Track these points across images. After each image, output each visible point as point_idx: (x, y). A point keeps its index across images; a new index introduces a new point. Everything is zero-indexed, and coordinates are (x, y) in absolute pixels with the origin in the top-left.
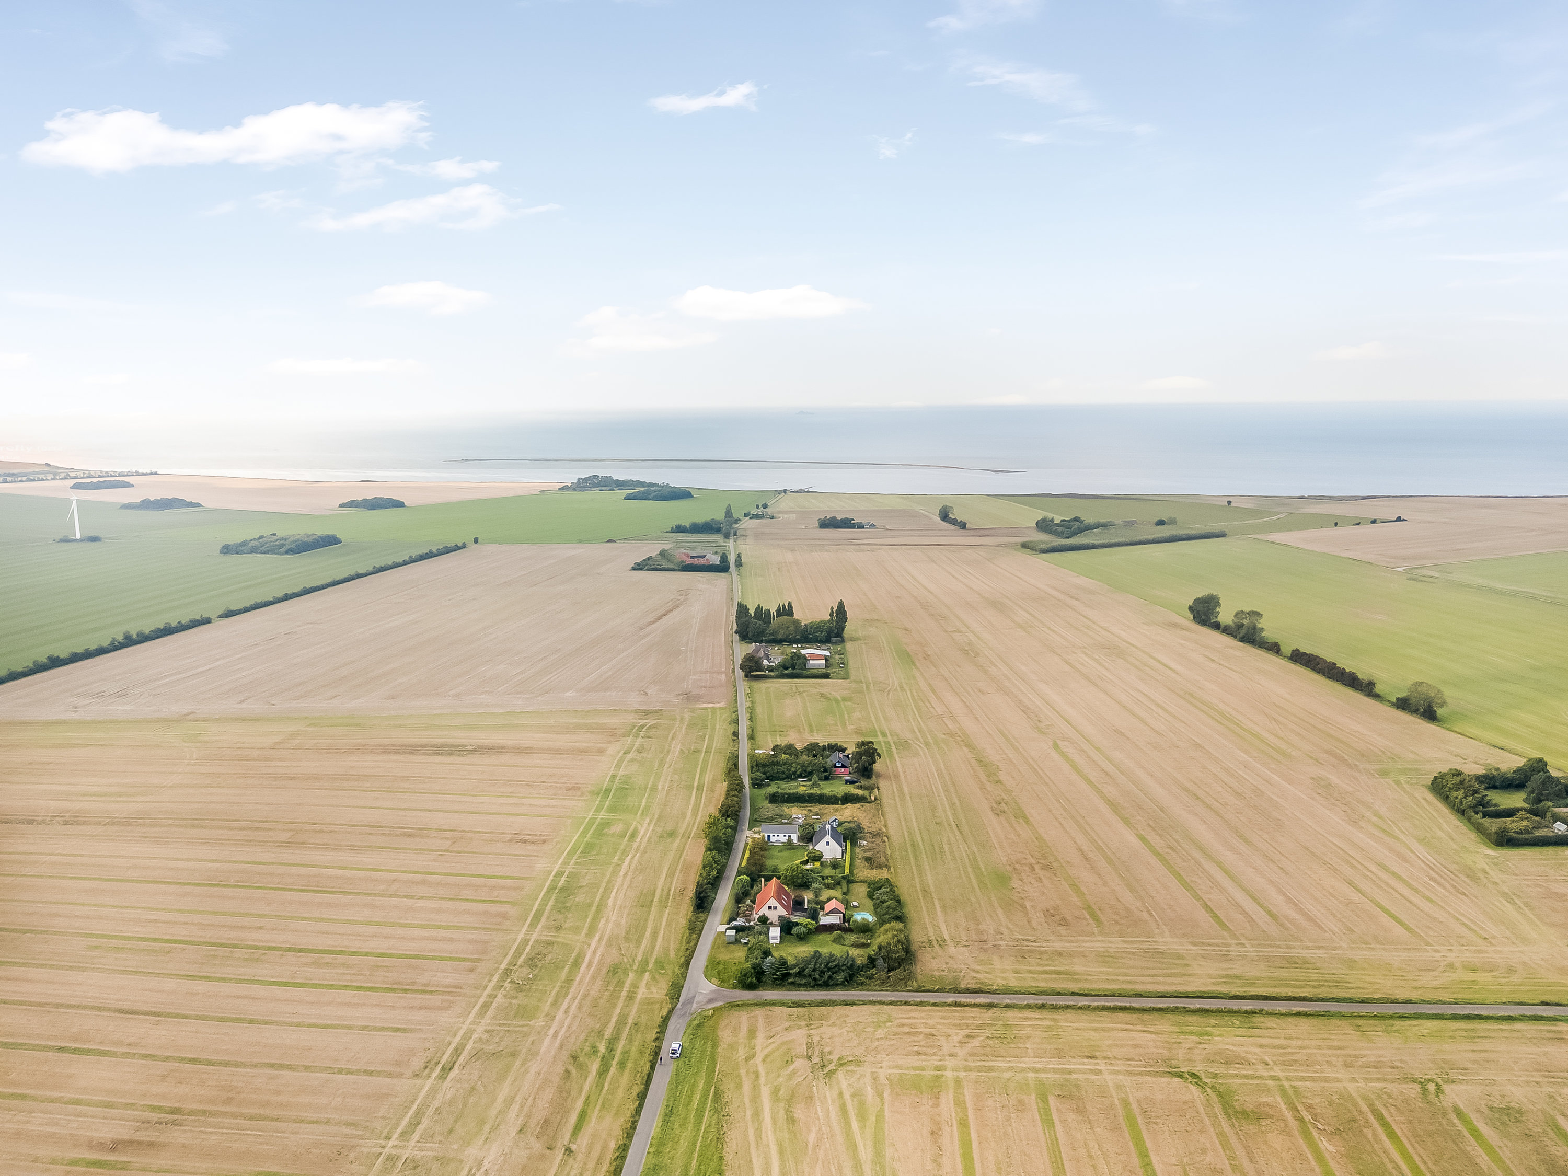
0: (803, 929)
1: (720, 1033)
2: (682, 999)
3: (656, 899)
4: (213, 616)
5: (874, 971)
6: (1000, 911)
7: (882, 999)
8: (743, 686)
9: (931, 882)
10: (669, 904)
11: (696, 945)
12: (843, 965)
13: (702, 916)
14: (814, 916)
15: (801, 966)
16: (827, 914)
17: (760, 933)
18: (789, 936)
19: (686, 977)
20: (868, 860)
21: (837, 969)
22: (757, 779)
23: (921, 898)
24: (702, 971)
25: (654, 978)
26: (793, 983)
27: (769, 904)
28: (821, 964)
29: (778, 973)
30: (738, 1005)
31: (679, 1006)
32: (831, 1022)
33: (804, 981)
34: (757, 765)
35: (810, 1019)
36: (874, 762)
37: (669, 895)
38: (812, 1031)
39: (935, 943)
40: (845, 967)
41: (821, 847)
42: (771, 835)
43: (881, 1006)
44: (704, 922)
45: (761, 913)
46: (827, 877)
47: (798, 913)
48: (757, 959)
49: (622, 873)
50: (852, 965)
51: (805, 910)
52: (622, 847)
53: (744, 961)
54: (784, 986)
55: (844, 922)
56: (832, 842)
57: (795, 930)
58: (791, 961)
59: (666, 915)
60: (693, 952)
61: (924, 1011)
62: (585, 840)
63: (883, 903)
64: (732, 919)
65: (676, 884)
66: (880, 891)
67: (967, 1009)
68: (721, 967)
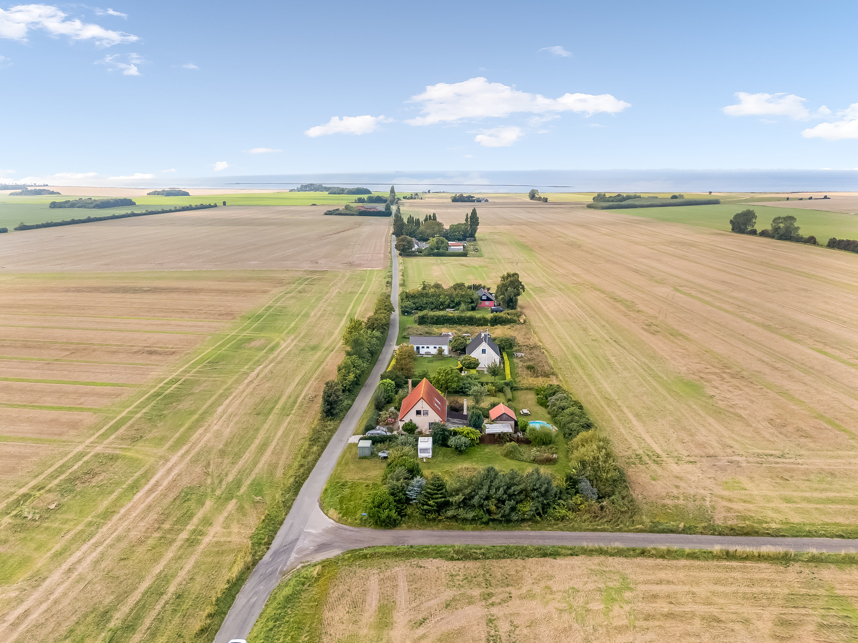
0: (463, 439)
1: (327, 614)
2: (275, 545)
3: (279, 406)
4: (10, 228)
5: (578, 499)
6: (711, 420)
7: (603, 545)
8: (399, 261)
9: (609, 390)
10: (293, 412)
11: (316, 460)
12: (533, 490)
13: (331, 424)
14: (478, 425)
15: (467, 491)
16: (494, 421)
17: (404, 444)
18: (444, 449)
19: (290, 507)
20: (529, 368)
21: (522, 496)
22: (406, 307)
23: (605, 407)
24: (317, 498)
25: (241, 509)
26: (454, 518)
27: (418, 407)
28: (498, 489)
29: (431, 502)
30: (365, 556)
31: (267, 557)
32: (524, 590)
33: (471, 515)
34: (407, 297)
35: (488, 584)
36: (519, 294)
37: (295, 402)
38: (494, 610)
39: (646, 458)
40: (536, 493)
41: (476, 354)
42: (421, 346)
43: (602, 558)
44: (333, 432)
45: (407, 420)
46: (487, 383)
47: (455, 420)
48: (398, 480)
49: (246, 381)
50: (547, 491)
51: (465, 417)
52: (257, 358)
53: (379, 483)
54: (440, 521)
55: (516, 432)
56: (489, 350)
57: (452, 441)
58: (450, 483)
59: (285, 424)
60: (310, 470)
61: (678, 568)
62: (219, 352)
63: (563, 409)
64: (368, 428)
65: (308, 391)
66: (554, 397)
67: (748, 564)
68: (347, 491)
